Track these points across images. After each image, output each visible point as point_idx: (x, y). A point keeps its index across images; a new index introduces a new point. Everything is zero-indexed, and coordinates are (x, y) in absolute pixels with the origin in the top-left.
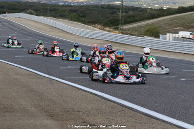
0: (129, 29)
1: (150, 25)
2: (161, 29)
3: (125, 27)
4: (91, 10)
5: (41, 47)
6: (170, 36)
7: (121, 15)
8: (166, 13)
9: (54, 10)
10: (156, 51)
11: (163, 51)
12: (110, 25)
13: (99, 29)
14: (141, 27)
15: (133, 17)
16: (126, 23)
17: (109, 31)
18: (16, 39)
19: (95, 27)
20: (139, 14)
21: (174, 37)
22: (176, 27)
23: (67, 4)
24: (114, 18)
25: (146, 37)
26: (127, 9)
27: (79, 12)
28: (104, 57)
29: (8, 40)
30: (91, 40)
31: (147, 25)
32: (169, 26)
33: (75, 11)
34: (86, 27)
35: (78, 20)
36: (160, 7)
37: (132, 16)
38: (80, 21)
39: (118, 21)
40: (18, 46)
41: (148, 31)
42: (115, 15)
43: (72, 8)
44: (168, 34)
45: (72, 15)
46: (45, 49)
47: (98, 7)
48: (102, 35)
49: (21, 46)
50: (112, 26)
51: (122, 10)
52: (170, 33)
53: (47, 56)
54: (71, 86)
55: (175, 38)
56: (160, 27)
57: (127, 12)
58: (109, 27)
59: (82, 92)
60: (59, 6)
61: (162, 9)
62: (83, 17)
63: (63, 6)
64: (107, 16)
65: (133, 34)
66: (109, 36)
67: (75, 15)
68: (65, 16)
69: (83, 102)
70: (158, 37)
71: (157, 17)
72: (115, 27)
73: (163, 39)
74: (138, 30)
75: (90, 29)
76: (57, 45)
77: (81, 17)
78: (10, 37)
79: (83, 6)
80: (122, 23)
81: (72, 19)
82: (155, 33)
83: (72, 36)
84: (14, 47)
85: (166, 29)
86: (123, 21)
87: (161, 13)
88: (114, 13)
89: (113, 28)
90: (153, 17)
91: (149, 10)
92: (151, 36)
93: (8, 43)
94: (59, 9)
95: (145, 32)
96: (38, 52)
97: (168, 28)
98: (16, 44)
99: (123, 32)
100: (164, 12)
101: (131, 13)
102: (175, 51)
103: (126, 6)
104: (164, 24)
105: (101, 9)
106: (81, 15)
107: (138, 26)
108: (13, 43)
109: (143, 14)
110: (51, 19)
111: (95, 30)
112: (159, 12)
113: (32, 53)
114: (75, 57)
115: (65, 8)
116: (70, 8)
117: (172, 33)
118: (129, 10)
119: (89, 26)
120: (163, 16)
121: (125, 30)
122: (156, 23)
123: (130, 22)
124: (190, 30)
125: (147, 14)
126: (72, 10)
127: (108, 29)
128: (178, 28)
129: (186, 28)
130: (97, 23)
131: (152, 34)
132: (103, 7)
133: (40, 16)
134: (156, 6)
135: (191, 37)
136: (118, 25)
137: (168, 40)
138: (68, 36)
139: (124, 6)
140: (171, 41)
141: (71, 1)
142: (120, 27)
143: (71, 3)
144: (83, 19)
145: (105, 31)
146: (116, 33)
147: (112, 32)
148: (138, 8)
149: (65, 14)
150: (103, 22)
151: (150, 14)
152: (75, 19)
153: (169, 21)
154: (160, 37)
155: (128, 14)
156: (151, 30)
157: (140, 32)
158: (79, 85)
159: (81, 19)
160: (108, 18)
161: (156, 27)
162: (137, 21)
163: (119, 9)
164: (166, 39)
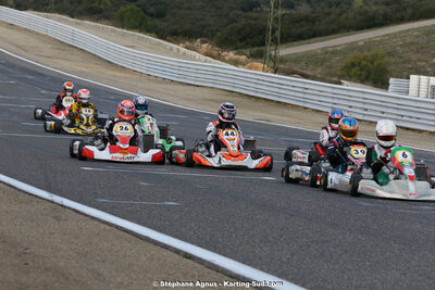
0: (297, 59)
1: (361, 49)
2: (393, 60)
3: (285, 51)
6: (418, 84)
7: (272, 14)
8: (409, 11)
12: (239, 44)
13: (207, 55)
14: (333, 53)
15: (308, 20)
16: (288, 38)
17: (236, 63)
19: (194, 50)
20: (328, 14)
21: (434, 88)
24: (253, 22)
25: (347, 85)
30: (181, 87)
31: (352, 47)
32: (418, 52)
34: (165, 47)
35: (141, 27)
37: (306, 19)
38: (148, 31)
39: (263, 31)
41: (353, 65)
42: (254, 15)
44: (414, 78)
45: (122, 9)
48: (214, 73)
50: (246, 48)
52: (419, 72)
54: (117, 227)
56: (389, 54)
57: (291, 7)
58: (237, 49)
59: (151, 246)
62: (158, 17)
64: (231, 15)
65: (309, 72)
66: (235, 77)
67: (132, 10)
68: (100, 11)
70: (384, 85)
71: (381, 25)
72: (255, 49)
73: (400, 92)
74: (324, 61)
75: (177, 54)
77: (151, 15)
80: (274, 40)
81: (122, 22)
82: (375, 74)
83: (123, 75)
85: (409, 61)
86: (278, 33)
87: (395, 11)
88: (251, 7)
89: (248, 52)
90: (370, 23)
91: (360, 2)
92: (363, 80)
95: (342, 69)
97: (414, 57)
99: (278, 66)
100: (405, 9)
101: (304, 9)
104: (401, 46)
106: (152, 10)
107: (325, 51)
109: (341, 14)
110: (60, 20)
111: (194, 58)
112: (384, 7)
117: (425, 73)
119: (175, 46)
120: (402, 20)
121: (283, 60)
122: (381, 42)
123: (300, 38)
125: (351, 14)
127: (231, 55)
133: (26, 9)
136: (263, 44)
137: (412, 95)
138: (110, 73)
140: (422, 98)
142: (270, 50)
144: (157, 22)
145: (223, 60)
146: (256, 69)
147: (243, 64)
149: (102, 6)
150: (219, 34)
151: (360, 15)
152: (132, 21)
153: (417, 37)
154: (390, 86)
155: (294, 12)
156: (364, 63)
157: (330, 67)
158: (139, 223)
159: (150, 22)
160: (234, 21)
161: (377, 55)
162: (321, 35)
164: (407, 93)
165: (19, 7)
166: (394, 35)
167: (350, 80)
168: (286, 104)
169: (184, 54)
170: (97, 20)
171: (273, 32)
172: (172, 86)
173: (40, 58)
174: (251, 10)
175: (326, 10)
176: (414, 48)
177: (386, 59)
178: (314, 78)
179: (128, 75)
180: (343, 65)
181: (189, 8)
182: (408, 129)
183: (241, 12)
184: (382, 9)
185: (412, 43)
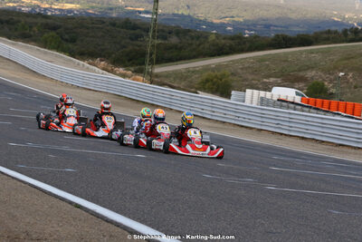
0: (167, 75)
1: (213, 70)
2: (234, 78)
3: (158, 70)
4: (87, 28)
6: (252, 96)
7: (150, 42)
8: (248, 45)
9: (8, 22)
10: (221, 126)
11: (235, 125)
12: (127, 62)
13: (103, 69)
14: (193, 72)
15: (176, 49)
16: (161, 60)
17: (124, 76)
19: (95, 65)
20: (191, 44)
21: (262, 99)
22: (268, 77)
23: (37, 10)
24: (138, 48)
25: (202, 94)
26: (166, 32)
27: (62, 29)
30: (85, 91)
31: (206, 68)
32: (253, 74)
33: (54, 28)
34: (75, 63)
35: (59, 48)
37: (175, 47)
38: (64, 51)
39: (144, 55)
41: (207, 81)
42: (139, 43)
43: (49, 21)
44: (249, 91)
45: (46, 35)
47: (104, 23)
48: (108, 83)
50: (131, 65)
51: (154, 31)
52: (252, 87)
54: (30, 185)
55: (262, 101)
56: (232, 74)
57: (165, 38)
58: (125, 66)
59: (52, 199)
60: (20, 13)
61: (239, 37)
62: (71, 42)
63: (28, 15)
64: (123, 43)
65: (175, 85)
66: (122, 86)
67: (53, 36)
68: (31, 36)
69: (50, 221)
70: (228, 96)
71: (227, 54)
72: (138, 67)
74: (187, 77)
75: (83, 68)
77: (66, 40)
79: (72, 18)
80: (151, 60)
81: (46, 44)
82: (221, 87)
85: (246, 80)
86: (154, 56)
87: (235, 42)
88: (137, 37)
89: (133, 69)
90: (220, 51)
91: (213, 37)
92: (214, 92)
94: (19, 22)
95: (199, 84)
97: (250, 77)
99: (154, 79)
100: (244, 43)
101: (174, 40)
102: (259, 127)
103: (164, 26)
104: (242, 69)
105: (108, 28)
106: (67, 37)
107: (188, 70)
109: (199, 45)
111: (94, 71)
112: (230, 41)
116: (44, 21)
117: (257, 89)
118: (170, 33)
119: (81, 62)
120: (242, 51)
121: (157, 76)
122: (227, 66)
123: (170, 60)
124: (297, 85)
125: (207, 45)
126: (47, 24)
127: (121, 70)
128: (272, 80)
129: (288, 81)
130: (100, 56)
132: (113, 23)
134: (229, 28)
135: (298, 100)
136: (143, 64)
137: (247, 103)
138: (34, 79)
139: (159, 24)
140: (254, 105)
141: (47, 6)
142: (148, 68)
143: (45, 9)
144: (70, 45)
145: (115, 74)
146: (138, 80)
147: (129, 77)
148: (189, 31)
149: (32, 33)
150: (113, 55)
151: (214, 45)
152: (53, 44)
153: (253, 63)
154: (232, 97)
155: (167, 42)
156: (215, 80)
157: (191, 82)
158: (45, 182)
159: (65, 45)
160: (124, 47)
161: (224, 75)
162: (185, 59)
163: (147, 30)
164: (244, 101)
166: (237, 61)
167: (204, 91)
169: (88, 68)
170: (27, 42)
171: (151, 55)
172: (78, 91)
174: (137, 39)
175: (190, 42)
176: (250, 71)
177: (230, 77)
178: (179, 88)
179: (47, 82)
180: (200, 80)
181: (92, 36)
182: (242, 126)
183: (128, 41)
184: (229, 42)
185: (249, 67)
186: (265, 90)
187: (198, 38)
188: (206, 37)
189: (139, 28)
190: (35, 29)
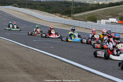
0: (78, 17)
1: (91, 14)
2: (98, 17)
3: (75, 15)
4: (53, 4)
5: (38, 30)
6: (103, 22)
7: (72, 7)
8: (101, 6)
9: (30, 4)
12: (65, 14)
13: (59, 16)
14: (85, 15)
16: (76, 13)
17: (65, 18)
18: (15, 24)
19: (56, 15)
20: (84, 7)
21: (106, 22)
22: (107, 15)
24: (68, 9)
25: (88, 22)
26: (76, 4)
27: (46, 5)
28: (119, 43)
29: (9, 25)
31: (89, 14)
32: (103, 15)
33: (43, 5)
34: (50, 15)
35: (45, 11)
36: (97, 3)
37: (80, 8)
38: (47, 12)
39: (70, 11)
40: (17, 29)
41: (89, 18)
42: (69, 8)
44: (102, 20)
45: (41, 7)
46: (41, 32)
47: (58, 2)
49: (19, 30)
50: (67, 15)
51: (73, 4)
52: (103, 19)
53: (45, 37)
55: (106, 23)
56: (97, 15)
57: (76, 6)
60: (33, 1)
61: (98, 4)
63: (35, 2)
65: (80, 20)
66: (65, 21)
67: (43, 8)
68: (37, 8)
70: (96, 22)
71: (95, 9)
72: (69, 15)
74: (83, 17)
75: (53, 16)
76: (53, 29)
77: (47, 8)
78: (10, 23)
79: (49, 2)
81: (41, 10)
82: (94, 19)
83: (41, 21)
84: (14, 30)
85: (101, 17)
86: (74, 12)
87: (98, 6)
88: (68, 6)
89: (67, 16)
90: (93, 9)
91: (91, 5)
92: (92, 21)
93: (9, 27)
94: (33, 4)
96: (36, 34)
98: (16, 28)
99: (74, 18)
100: (100, 6)
101: (79, 6)
103: (76, 2)
104: (100, 14)
105: (60, 4)
106: (47, 7)
107: (84, 15)
108: (13, 27)
109: (87, 7)
110: (28, 10)
111: (56, 17)
113: (32, 35)
114: (73, 38)
115: (37, 3)
116: (41, 3)
117: (105, 19)
118: (78, 4)
120: (99, 8)
121: (75, 17)
122: (95, 13)
123: (78, 12)
124: (116, 17)
125: (89, 7)
127: (64, 16)
128: (109, 16)
129: (114, 17)
131: (92, 19)
132: (61, 2)
134: (95, 2)
135: (117, 22)
136: (71, 14)
137: (102, 24)
139: (75, 2)
140: (104, 24)
142: (72, 15)
144: (48, 10)
145: (62, 17)
146: (69, 19)
147: (67, 18)
148: (83, 3)
150: (61, 12)
151: (91, 7)
156: (92, 17)
157: (85, 18)
158: (45, 51)
159: (47, 10)
160: (64, 9)
161: (94, 16)
162: (83, 12)
163: (71, 4)
164: (101, 23)
165: (20, 7)
166: (98, 11)
168: (76, 26)
170: (36, 10)
171: (73, 11)
172: (52, 23)
173: (24, 18)
174: (68, 7)
175: (84, 6)
177: (96, 16)
178: (81, 21)
180: (87, 18)
181: (55, 7)
183: (65, 7)
184: (95, 6)
185: (102, 13)
186: (107, 19)
187: (86, 5)
188: (89, 5)
189: (69, 3)
190: (38, 6)
